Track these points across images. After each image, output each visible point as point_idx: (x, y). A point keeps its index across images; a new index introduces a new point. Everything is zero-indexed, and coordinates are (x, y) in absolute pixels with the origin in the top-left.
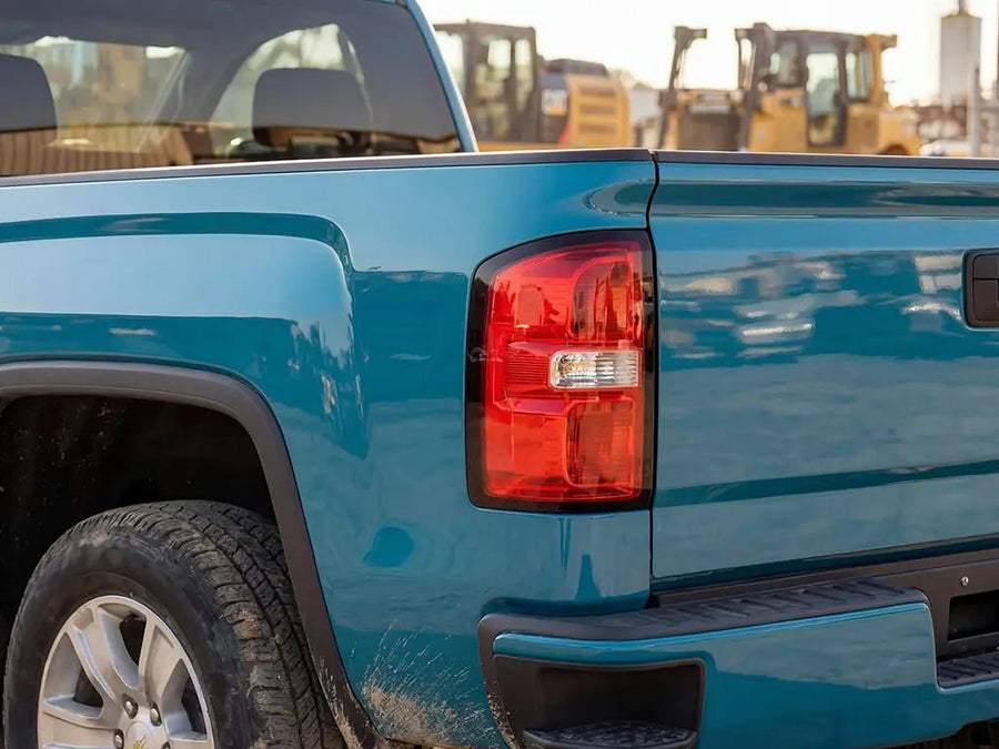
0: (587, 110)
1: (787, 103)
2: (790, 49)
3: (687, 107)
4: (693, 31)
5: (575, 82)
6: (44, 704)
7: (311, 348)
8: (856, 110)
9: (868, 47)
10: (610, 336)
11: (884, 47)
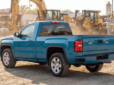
0: (65, 19)
1: (88, 19)
2: (88, 12)
3: (77, 19)
4: (78, 11)
5: (64, 16)
6: (51, 63)
7: (66, 45)
8: (96, 19)
9: (97, 12)
10: (80, 44)
11: (99, 12)
